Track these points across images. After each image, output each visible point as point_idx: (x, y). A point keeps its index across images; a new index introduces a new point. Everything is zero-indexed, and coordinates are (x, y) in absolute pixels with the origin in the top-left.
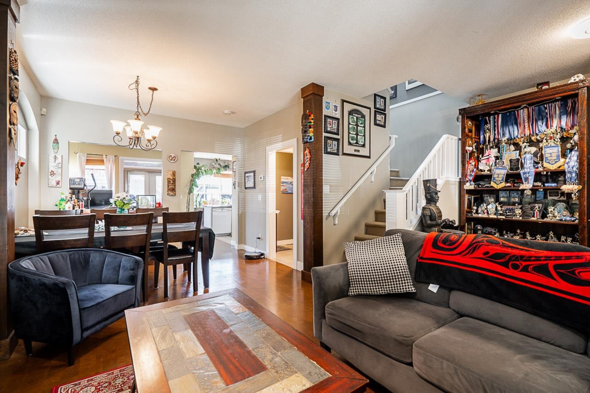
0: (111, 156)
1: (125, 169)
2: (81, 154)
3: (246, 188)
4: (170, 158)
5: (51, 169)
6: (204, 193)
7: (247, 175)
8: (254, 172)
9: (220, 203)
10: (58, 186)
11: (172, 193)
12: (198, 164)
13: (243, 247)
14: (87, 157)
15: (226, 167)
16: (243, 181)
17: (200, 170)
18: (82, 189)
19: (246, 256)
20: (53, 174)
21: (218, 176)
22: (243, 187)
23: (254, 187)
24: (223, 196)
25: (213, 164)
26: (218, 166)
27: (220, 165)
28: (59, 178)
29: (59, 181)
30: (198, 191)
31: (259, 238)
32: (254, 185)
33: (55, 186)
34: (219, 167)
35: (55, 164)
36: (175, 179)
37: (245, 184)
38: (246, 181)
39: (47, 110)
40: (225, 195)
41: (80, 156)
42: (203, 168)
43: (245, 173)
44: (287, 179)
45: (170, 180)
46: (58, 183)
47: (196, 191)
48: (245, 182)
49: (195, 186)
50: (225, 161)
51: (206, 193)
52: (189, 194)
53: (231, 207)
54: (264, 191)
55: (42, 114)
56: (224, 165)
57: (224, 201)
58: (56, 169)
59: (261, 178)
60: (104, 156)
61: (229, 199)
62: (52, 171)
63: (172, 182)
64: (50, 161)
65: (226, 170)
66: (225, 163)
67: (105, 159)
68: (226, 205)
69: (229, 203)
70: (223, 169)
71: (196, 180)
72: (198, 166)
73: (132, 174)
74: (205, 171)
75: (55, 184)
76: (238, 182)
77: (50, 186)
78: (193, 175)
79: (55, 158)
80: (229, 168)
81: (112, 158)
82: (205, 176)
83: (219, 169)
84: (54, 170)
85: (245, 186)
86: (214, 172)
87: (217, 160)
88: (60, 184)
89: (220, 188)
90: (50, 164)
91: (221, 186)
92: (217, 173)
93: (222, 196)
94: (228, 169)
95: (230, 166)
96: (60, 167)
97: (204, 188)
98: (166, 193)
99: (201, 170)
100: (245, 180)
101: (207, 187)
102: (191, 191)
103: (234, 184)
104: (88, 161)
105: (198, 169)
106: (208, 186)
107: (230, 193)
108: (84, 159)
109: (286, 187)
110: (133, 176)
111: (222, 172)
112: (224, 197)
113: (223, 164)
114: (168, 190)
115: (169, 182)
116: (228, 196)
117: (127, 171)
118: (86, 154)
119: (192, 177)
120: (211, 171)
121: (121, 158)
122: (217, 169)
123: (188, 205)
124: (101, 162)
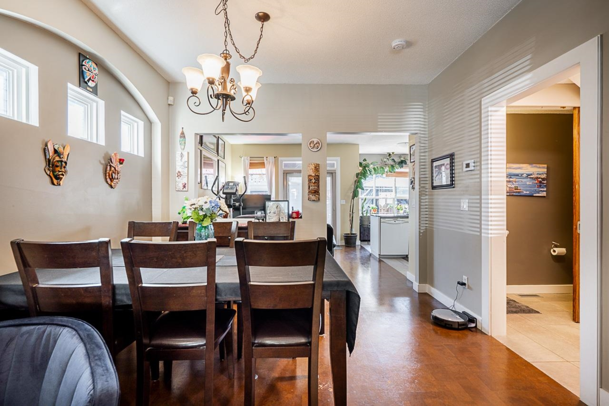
0: (271, 157)
1: (284, 171)
2: (245, 157)
3: (434, 188)
4: (312, 145)
5: (178, 169)
6: (374, 197)
7: (435, 164)
8: (451, 156)
9: (395, 210)
10: (184, 190)
11: (313, 198)
12: (365, 160)
13: (427, 288)
14: (250, 160)
15: (402, 163)
16: (429, 175)
17: (366, 168)
18: (234, 194)
19: (436, 318)
20: (179, 175)
21: (392, 176)
22: (429, 186)
23: (452, 185)
24: (400, 201)
25: (385, 160)
26: (391, 162)
27: (394, 161)
28: (185, 180)
29: (186, 184)
30: (367, 195)
31: (463, 284)
32: (452, 181)
33: (182, 190)
35: (182, 163)
36: (318, 176)
37: (432, 180)
38: (435, 175)
39: (174, 99)
40: (402, 200)
41: (244, 160)
42: (371, 166)
43: (433, 161)
44: (519, 168)
45: (312, 178)
46: (184, 187)
47: (362, 195)
48: (432, 176)
49: (360, 188)
50: (400, 156)
51: (377, 197)
52: (353, 198)
53: (407, 217)
54: (478, 191)
55: (169, 105)
56: (400, 160)
57: (399, 207)
58: (182, 168)
59: (468, 165)
60: (265, 158)
61: (407, 206)
62: (179, 172)
63: (313, 181)
64: (177, 159)
65: (402, 167)
66: (400, 157)
67: (265, 161)
68: (401, 213)
69: (405, 212)
70: (397, 166)
71: (362, 180)
72: (364, 163)
73: (292, 177)
74: (374, 169)
75: (181, 186)
76: (420, 178)
77: (177, 190)
78: (357, 175)
79: (182, 155)
80: (406, 164)
81: (271, 159)
82: (374, 175)
83: (392, 166)
84: (180, 170)
85: (432, 183)
86: (386, 170)
87: (390, 155)
88: (187, 187)
89: (394, 191)
90: (177, 164)
91: (396, 187)
92: (390, 171)
93: (398, 200)
94: (404, 165)
95: (407, 161)
96: (187, 166)
97: (374, 192)
98: (307, 197)
99: (369, 167)
100: (432, 173)
101: (377, 191)
102: (355, 195)
103: (412, 182)
104: (252, 165)
105: (365, 167)
106: (379, 189)
107: (406, 196)
108: (248, 162)
109: (516, 184)
111: (397, 170)
112: (401, 203)
113: (397, 160)
114: (309, 192)
115: (310, 180)
116: (405, 200)
117: (287, 174)
118: (249, 157)
119: (357, 177)
120: (382, 169)
121: (280, 159)
122: (390, 166)
123: (351, 213)
124: (262, 165)
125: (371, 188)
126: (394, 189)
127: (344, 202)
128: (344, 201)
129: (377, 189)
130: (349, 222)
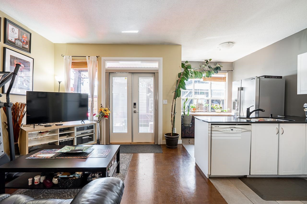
1: (106, 70)
2: (67, 56)
6: (193, 97)
14: (73, 60)
15: (217, 69)
17: (188, 70)
21: (209, 80)
25: (203, 66)
27: (211, 68)
30: (187, 96)
34: (209, 69)
41: (66, 59)
42: (193, 69)
47: (183, 96)
49: (182, 88)
50: (216, 63)
52: (175, 98)
56: (215, 67)
60: (87, 57)
65: (217, 72)
67: (88, 61)
70: (213, 72)
71: (185, 81)
72: (186, 64)
73: (115, 77)
74: (194, 72)
78: (180, 75)
80: (220, 70)
81: (94, 58)
83: (209, 72)
86: (204, 75)
87: (207, 62)
91: (211, 90)
92: (207, 76)
95: (221, 68)
99: (190, 69)
101: (196, 93)
102: (177, 94)
104: (75, 64)
105: (187, 68)
106: (197, 91)
108: (70, 61)
110: (116, 78)
111: (212, 75)
117: (109, 74)
118: (71, 56)
119: (179, 77)
120: (200, 74)
121: (103, 58)
122: (207, 72)
123: (173, 113)
124: (85, 64)
125: (191, 91)
126: (209, 92)
127: (166, 102)
128: (167, 100)
129: (196, 91)
130: (171, 122)
